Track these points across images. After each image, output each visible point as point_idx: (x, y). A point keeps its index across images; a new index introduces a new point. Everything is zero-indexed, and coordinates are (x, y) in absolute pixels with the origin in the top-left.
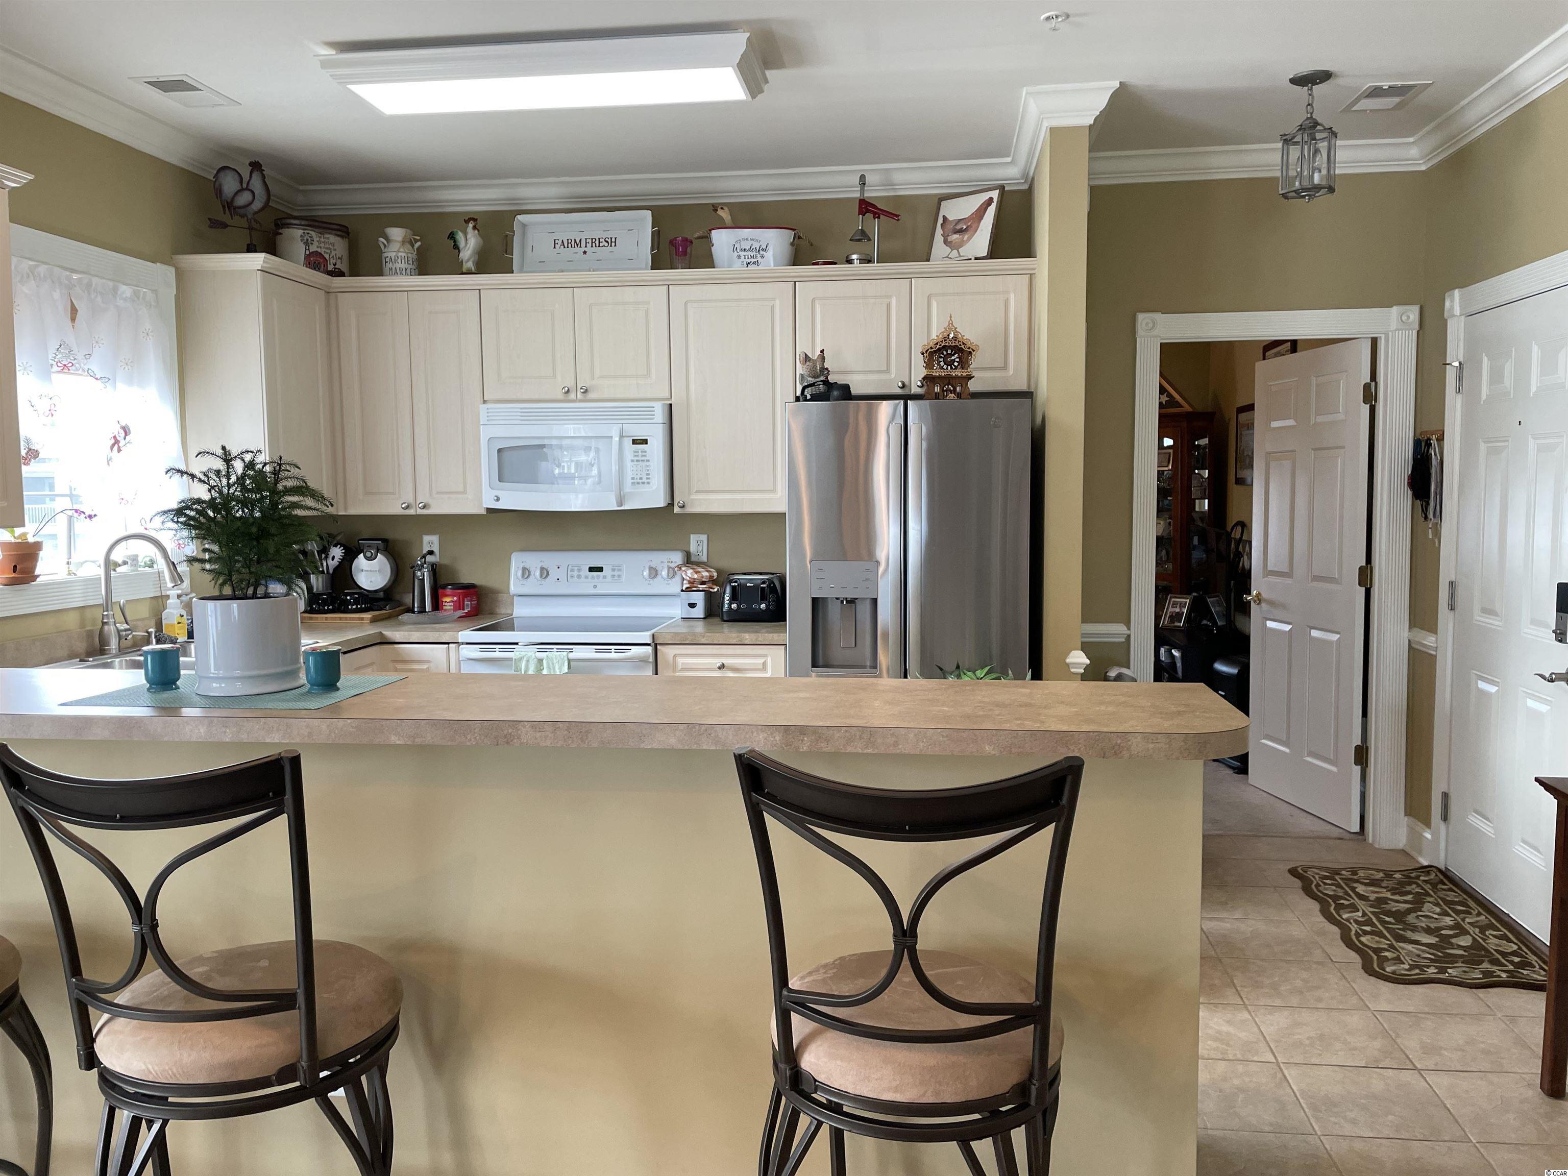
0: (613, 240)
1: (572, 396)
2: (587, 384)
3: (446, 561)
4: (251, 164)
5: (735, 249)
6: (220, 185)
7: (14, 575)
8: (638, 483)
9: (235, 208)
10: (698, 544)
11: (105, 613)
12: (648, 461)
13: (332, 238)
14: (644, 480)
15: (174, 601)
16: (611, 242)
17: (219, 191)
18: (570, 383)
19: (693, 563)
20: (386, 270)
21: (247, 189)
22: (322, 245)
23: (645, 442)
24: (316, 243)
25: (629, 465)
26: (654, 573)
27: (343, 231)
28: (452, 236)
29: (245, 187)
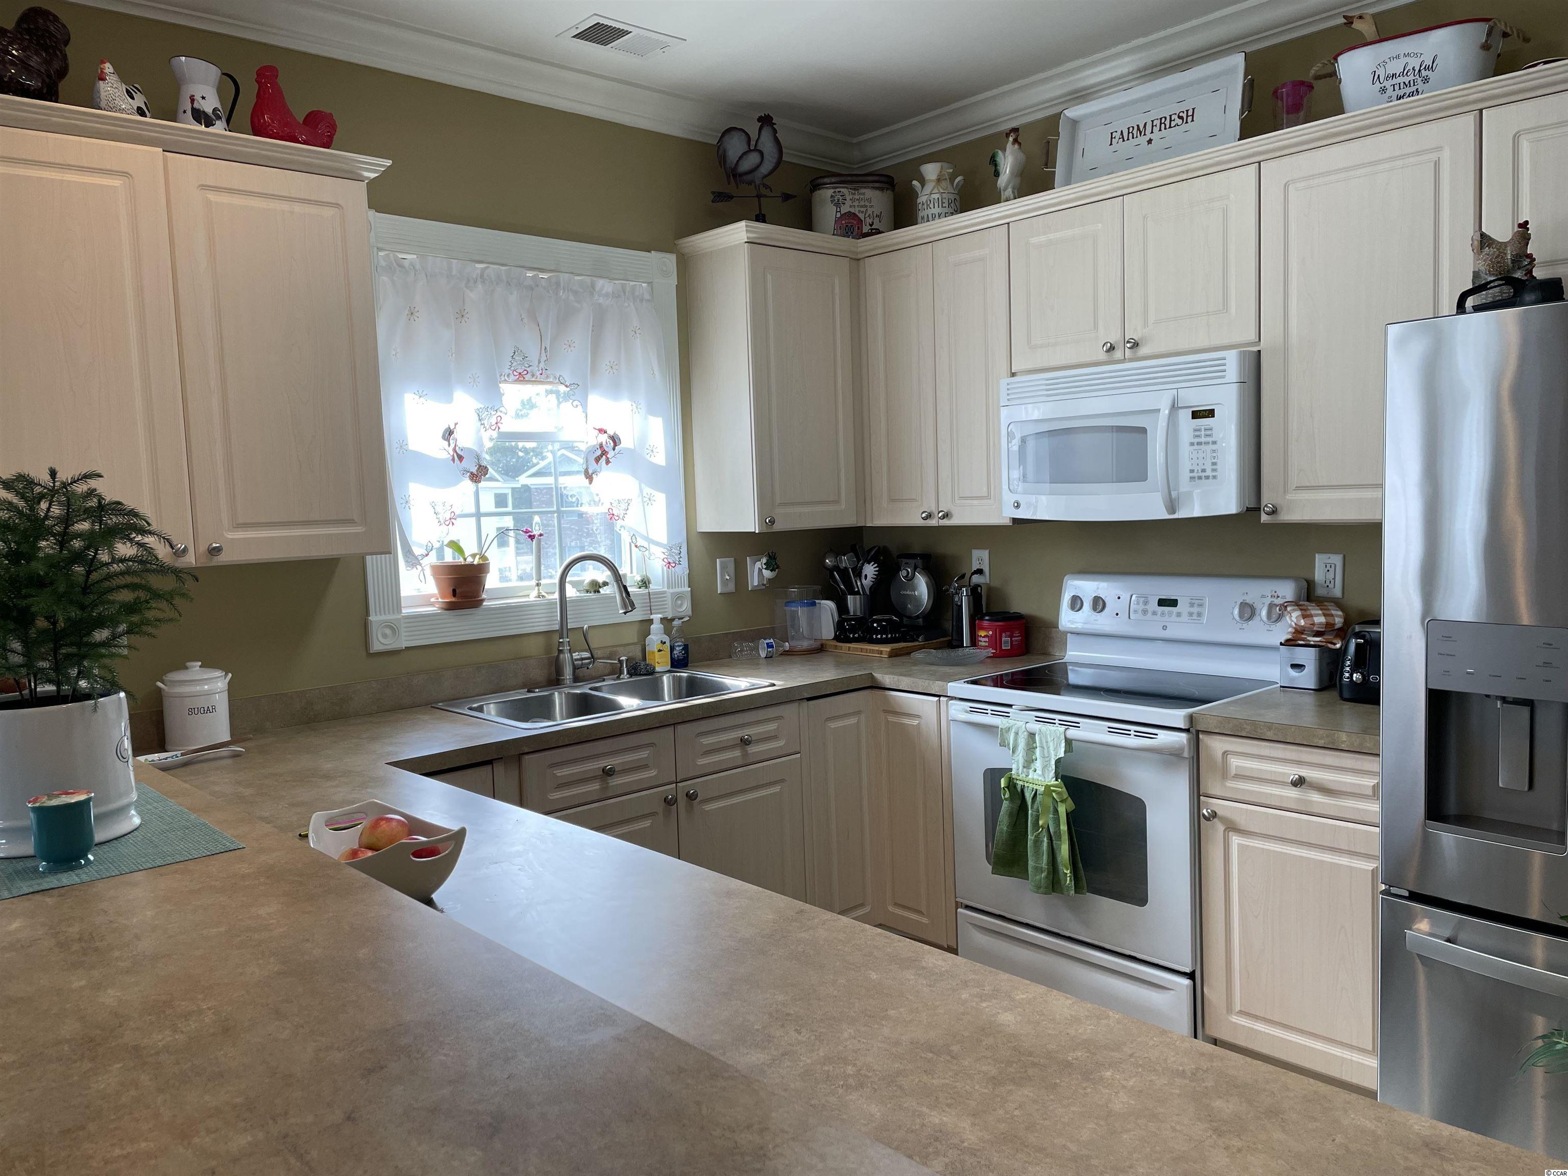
0: (1190, 113)
1: (1118, 354)
2: (1139, 334)
3: (996, 583)
4: (760, 119)
5: (1376, 78)
6: (725, 151)
7: (453, 599)
8: (1200, 478)
9: (741, 175)
10: (1328, 568)
11: (561, 640)
12: (1214, 443)
13: (869, 193)
14: (1209, 473)
15: (658, 626)
16: (1187, 117)
17: (722, 158)
18: (1114, 337)
19: (1310, 601)
20: (919, 214)
21: (756, 150)
22: (856, 203)
23: (1210, 413)
24: (848, 203)
25: (1185, 450)
26: (1248, 611)
28: (991, 158)
29: (752, 148)
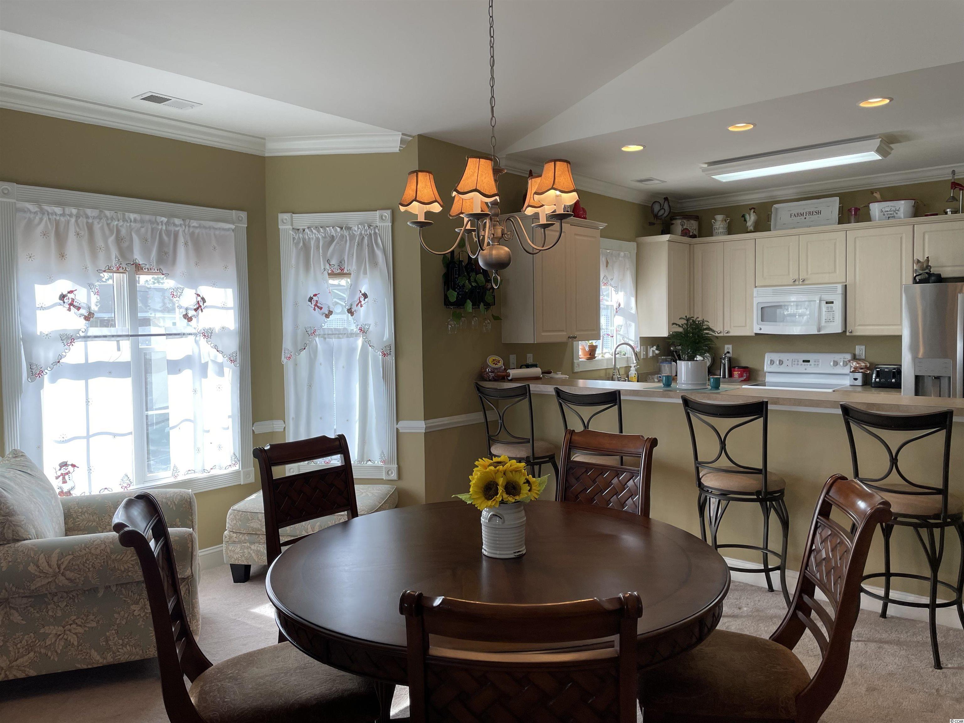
1: (797, 283)
2: (804, 277)
4: (664, 198)
5: (882, 211)
6: (654, 209)
7: (590, 356)
8: (828, 322)
9: (658, 217)
10: (860, 350)
11: (614, 371)
12: (833, 311)
13: (693, 222)
14: (831, 320)
15: (633, 368)
16: (819, 213)
18: (796, 277)
19: (857, 359)
20: (714, 233)
22: (688, 225)
23: (832, 303)
24: (686, 225)
25: (824, 313)
26: (836, 363)
27: (696, 218)
28: (743, 216)
29: (662, 208)
